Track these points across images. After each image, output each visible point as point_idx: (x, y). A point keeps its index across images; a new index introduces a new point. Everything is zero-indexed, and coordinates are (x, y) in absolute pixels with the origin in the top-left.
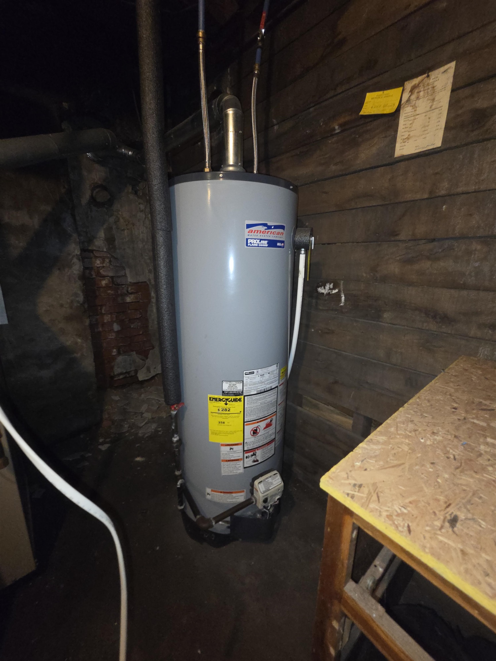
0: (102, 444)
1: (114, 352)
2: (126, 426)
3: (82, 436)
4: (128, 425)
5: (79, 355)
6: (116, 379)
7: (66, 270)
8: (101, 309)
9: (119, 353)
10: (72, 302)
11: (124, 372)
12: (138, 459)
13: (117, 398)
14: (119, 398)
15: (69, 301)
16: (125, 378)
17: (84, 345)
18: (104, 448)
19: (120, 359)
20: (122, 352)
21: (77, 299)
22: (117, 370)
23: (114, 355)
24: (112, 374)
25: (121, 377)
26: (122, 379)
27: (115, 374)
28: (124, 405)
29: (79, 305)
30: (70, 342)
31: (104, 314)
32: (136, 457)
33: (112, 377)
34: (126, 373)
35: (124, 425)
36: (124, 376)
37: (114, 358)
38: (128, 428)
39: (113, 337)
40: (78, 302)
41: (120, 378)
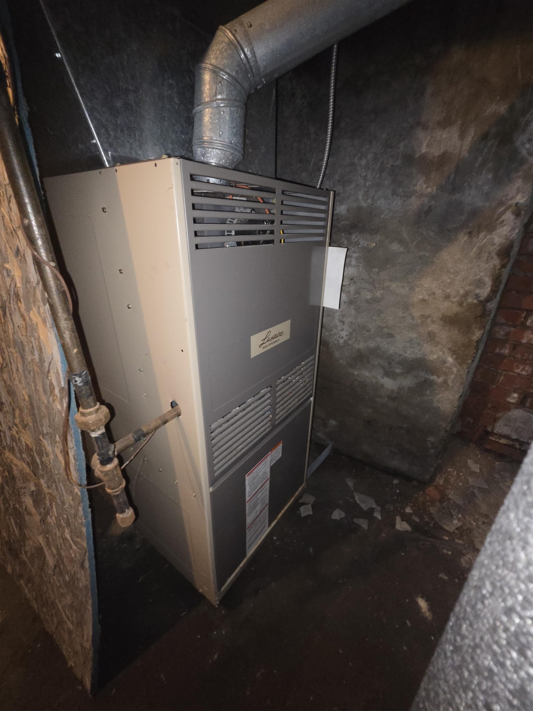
0: (406, 518)
1: (514, 397)
2: (455, 522)
3: (396, 481)
4: (459, 524)
5: (440, 380)
6: (490, 438)
7: (482, 235)
8: (526, 318)
9: (521, 404)
10: (466, 294)
11: (514, 437)
12: (423, 604)
13: (475, 468)
14: (478, 471)
15: (462, 292)
16: (512, 446)
17: (455, 369)
18: (401, 526)
19: (517, 413)
20: (528, 404)
21: (477, 291)
22: (500, 428)
23: (509, 403)
24: (489, 429)
25: (503, 441)
26: (502, 444)
27: (495, 431)
28: (479, 488)
29: (475, 301)
30: (435, 356)
31: (529, 327)
32: (422, 597)
33: (487, 433)
34: (517, 440)
35: (455, 517)
36: (511, 443)
37: (507, 407)
38: (457, 529)
39: (524, 373)
40: (477, 296)
41: (500, 441)
